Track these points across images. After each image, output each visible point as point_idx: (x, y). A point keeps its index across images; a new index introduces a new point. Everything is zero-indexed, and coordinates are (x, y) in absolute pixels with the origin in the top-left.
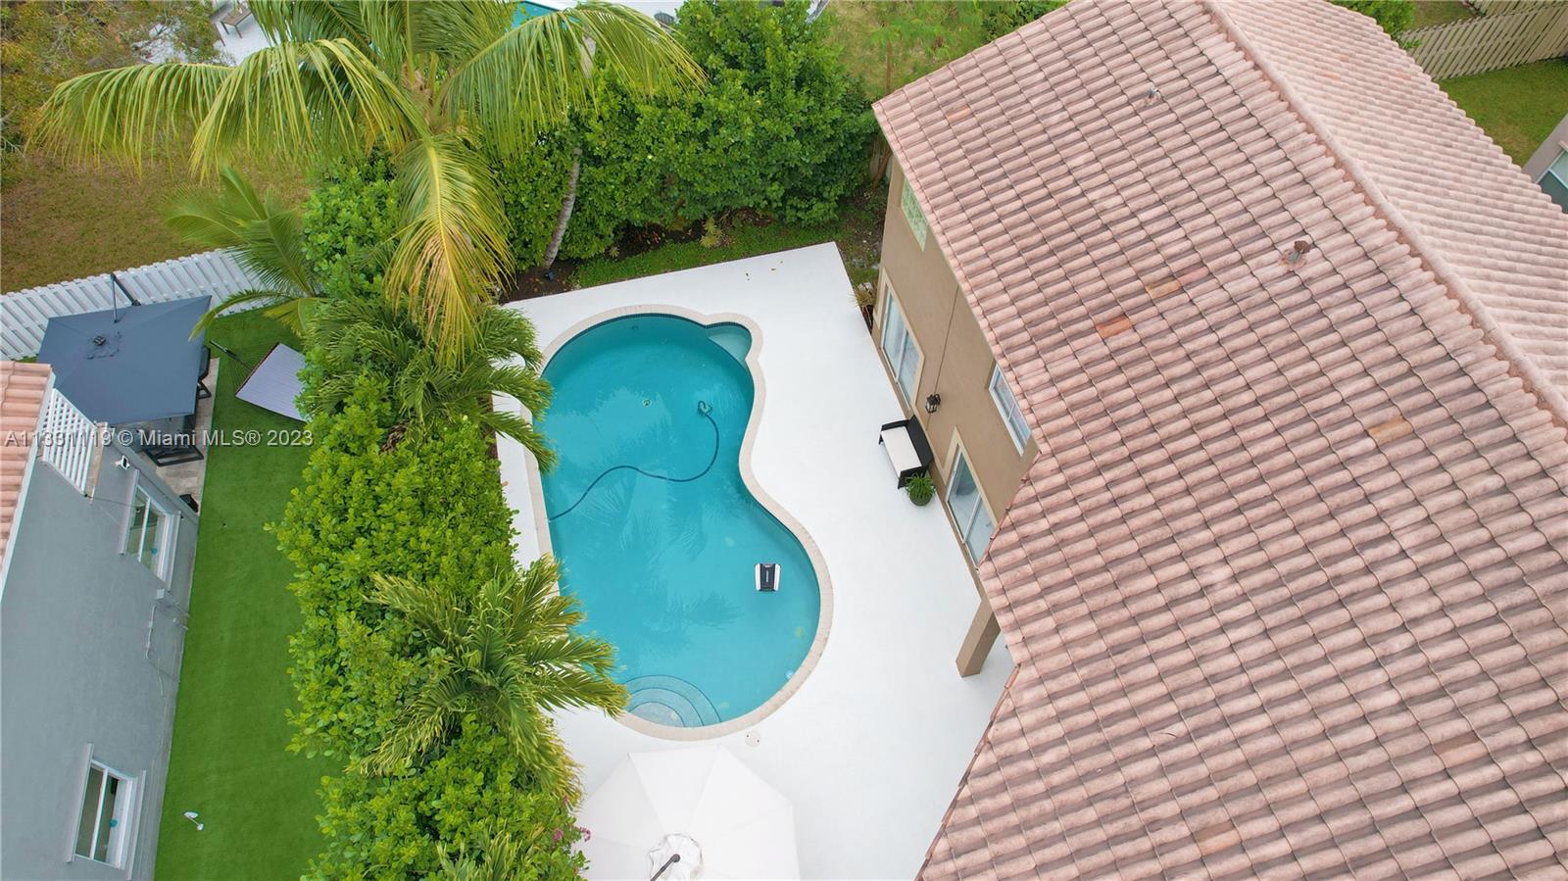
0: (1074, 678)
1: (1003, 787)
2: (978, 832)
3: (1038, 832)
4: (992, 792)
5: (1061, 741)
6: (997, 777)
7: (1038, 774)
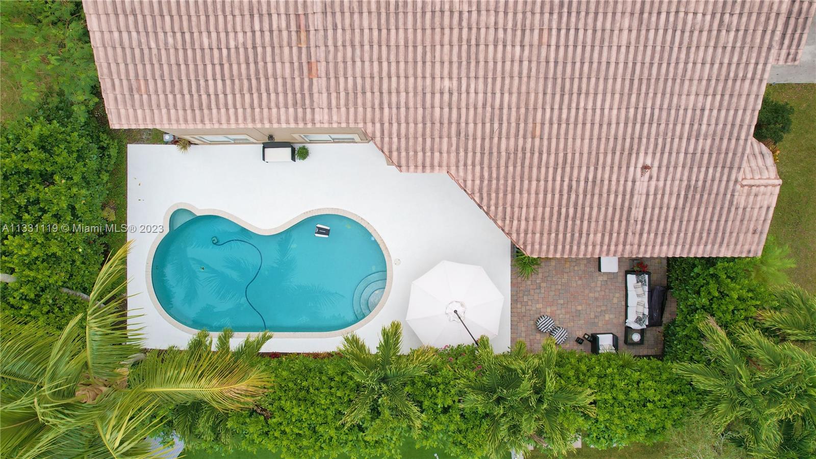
0: (462, 154)
1: (489, 195)
2: (500, 209)
3: (509, 189)
4: (489, 199)
5: (482, 168)
6: (485, 195)
7: (490, 181)
